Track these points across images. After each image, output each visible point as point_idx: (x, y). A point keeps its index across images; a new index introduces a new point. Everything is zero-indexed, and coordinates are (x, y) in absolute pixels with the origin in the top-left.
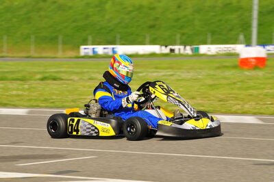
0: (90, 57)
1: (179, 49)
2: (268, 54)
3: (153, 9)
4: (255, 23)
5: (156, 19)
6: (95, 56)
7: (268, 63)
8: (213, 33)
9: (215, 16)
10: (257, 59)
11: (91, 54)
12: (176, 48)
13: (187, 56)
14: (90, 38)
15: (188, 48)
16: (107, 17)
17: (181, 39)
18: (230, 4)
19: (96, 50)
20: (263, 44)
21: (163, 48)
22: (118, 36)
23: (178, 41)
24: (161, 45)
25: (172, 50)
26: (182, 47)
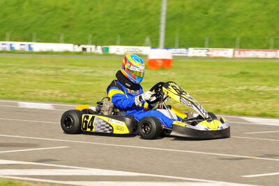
0: (8, 52)
1: (91, 49)
2: (174, 57)
3: (67, 10)
4: (163, 28)
5: (70, 20)
6: (13, 51)
7: (173, 64)
8: (122, 35)
9: (124, 19)
10: (163, 60)
11: (8, 49)
12: (88, 47)
13: (98, 55)
14: (8, 34)
15: (99, 47)
16: (24, 16)
17: (92, 39)
18: (137, 9)
19: (13, 46)
20: (167, 47)
21: (76, 46)
22: (34, 34)
23: (90, 41)
24: (75, 44)
25: (84, 49)
26: (93, 47)
